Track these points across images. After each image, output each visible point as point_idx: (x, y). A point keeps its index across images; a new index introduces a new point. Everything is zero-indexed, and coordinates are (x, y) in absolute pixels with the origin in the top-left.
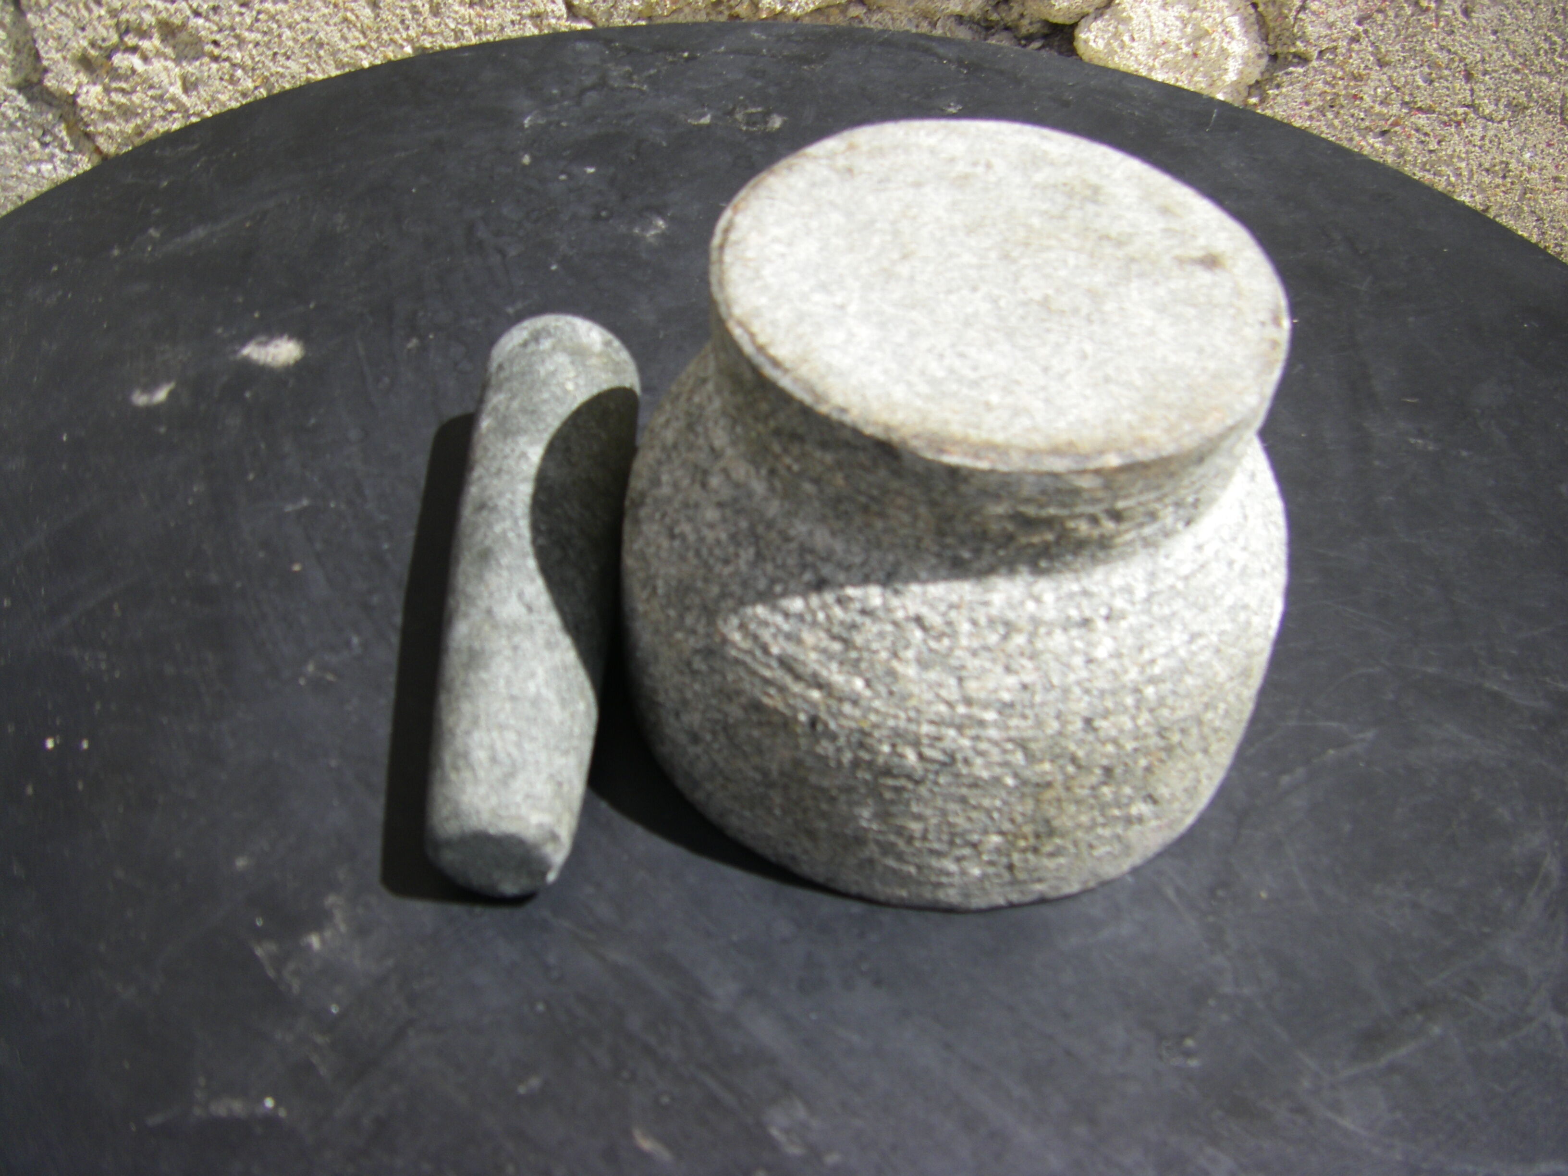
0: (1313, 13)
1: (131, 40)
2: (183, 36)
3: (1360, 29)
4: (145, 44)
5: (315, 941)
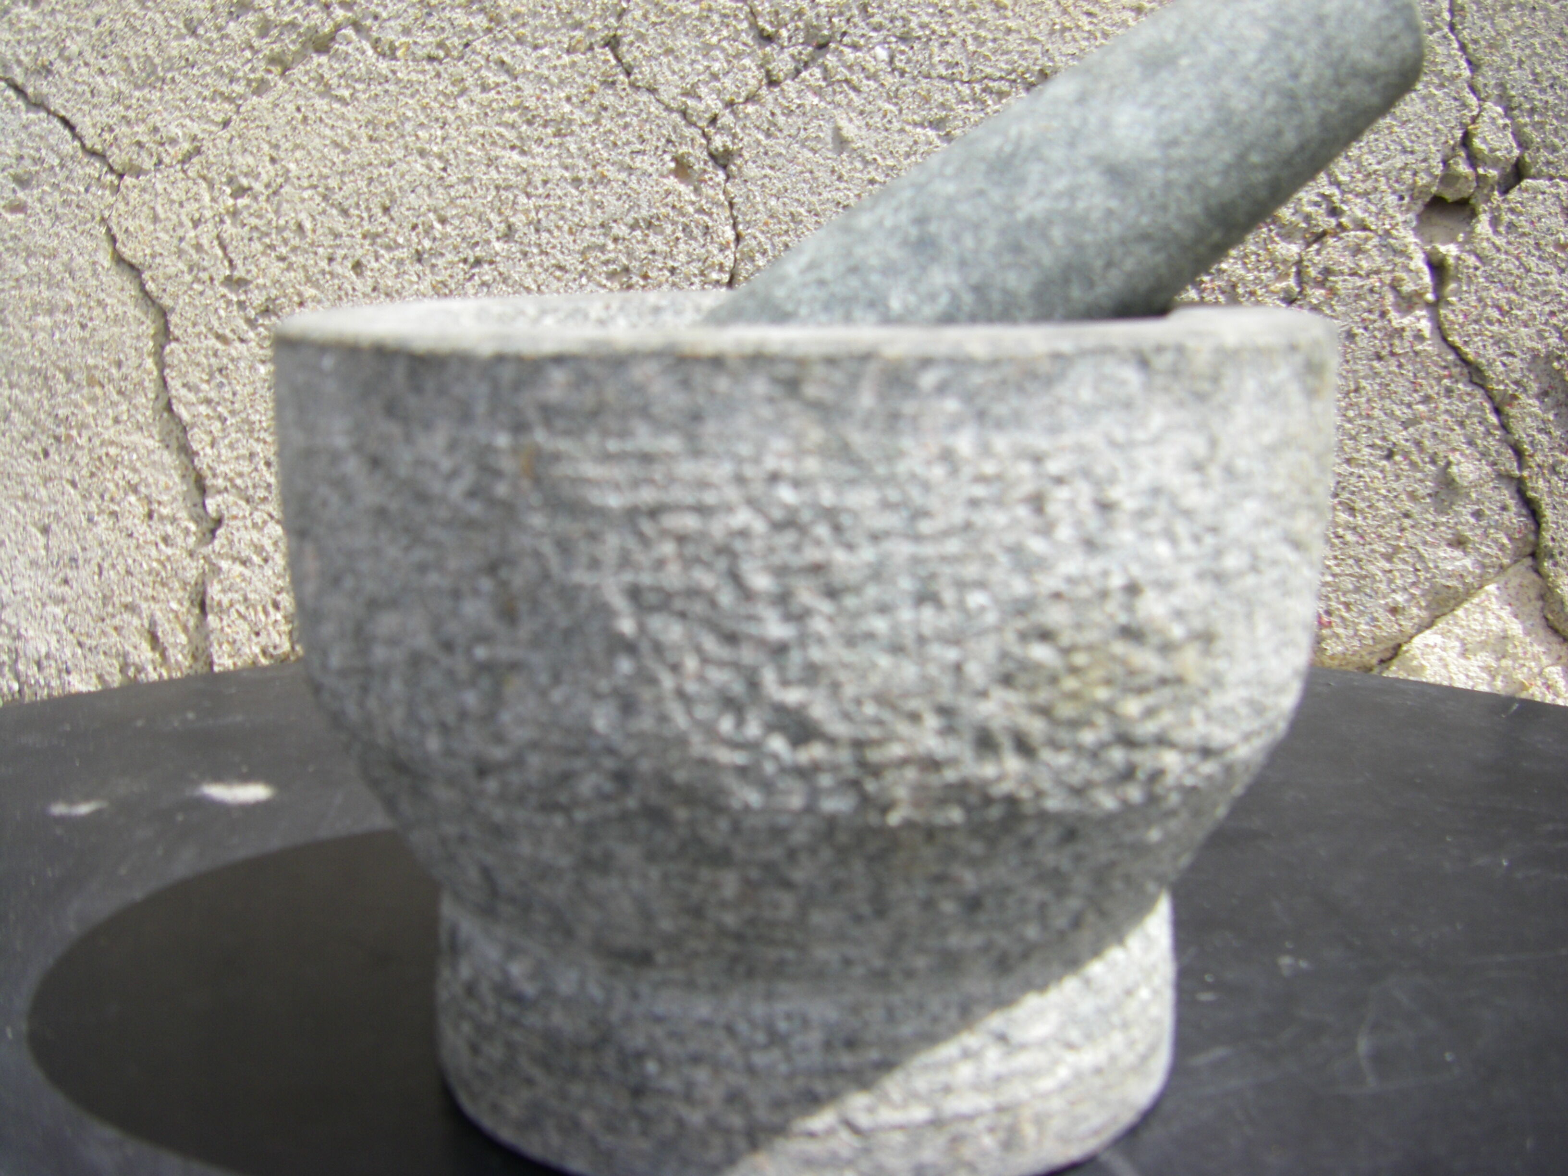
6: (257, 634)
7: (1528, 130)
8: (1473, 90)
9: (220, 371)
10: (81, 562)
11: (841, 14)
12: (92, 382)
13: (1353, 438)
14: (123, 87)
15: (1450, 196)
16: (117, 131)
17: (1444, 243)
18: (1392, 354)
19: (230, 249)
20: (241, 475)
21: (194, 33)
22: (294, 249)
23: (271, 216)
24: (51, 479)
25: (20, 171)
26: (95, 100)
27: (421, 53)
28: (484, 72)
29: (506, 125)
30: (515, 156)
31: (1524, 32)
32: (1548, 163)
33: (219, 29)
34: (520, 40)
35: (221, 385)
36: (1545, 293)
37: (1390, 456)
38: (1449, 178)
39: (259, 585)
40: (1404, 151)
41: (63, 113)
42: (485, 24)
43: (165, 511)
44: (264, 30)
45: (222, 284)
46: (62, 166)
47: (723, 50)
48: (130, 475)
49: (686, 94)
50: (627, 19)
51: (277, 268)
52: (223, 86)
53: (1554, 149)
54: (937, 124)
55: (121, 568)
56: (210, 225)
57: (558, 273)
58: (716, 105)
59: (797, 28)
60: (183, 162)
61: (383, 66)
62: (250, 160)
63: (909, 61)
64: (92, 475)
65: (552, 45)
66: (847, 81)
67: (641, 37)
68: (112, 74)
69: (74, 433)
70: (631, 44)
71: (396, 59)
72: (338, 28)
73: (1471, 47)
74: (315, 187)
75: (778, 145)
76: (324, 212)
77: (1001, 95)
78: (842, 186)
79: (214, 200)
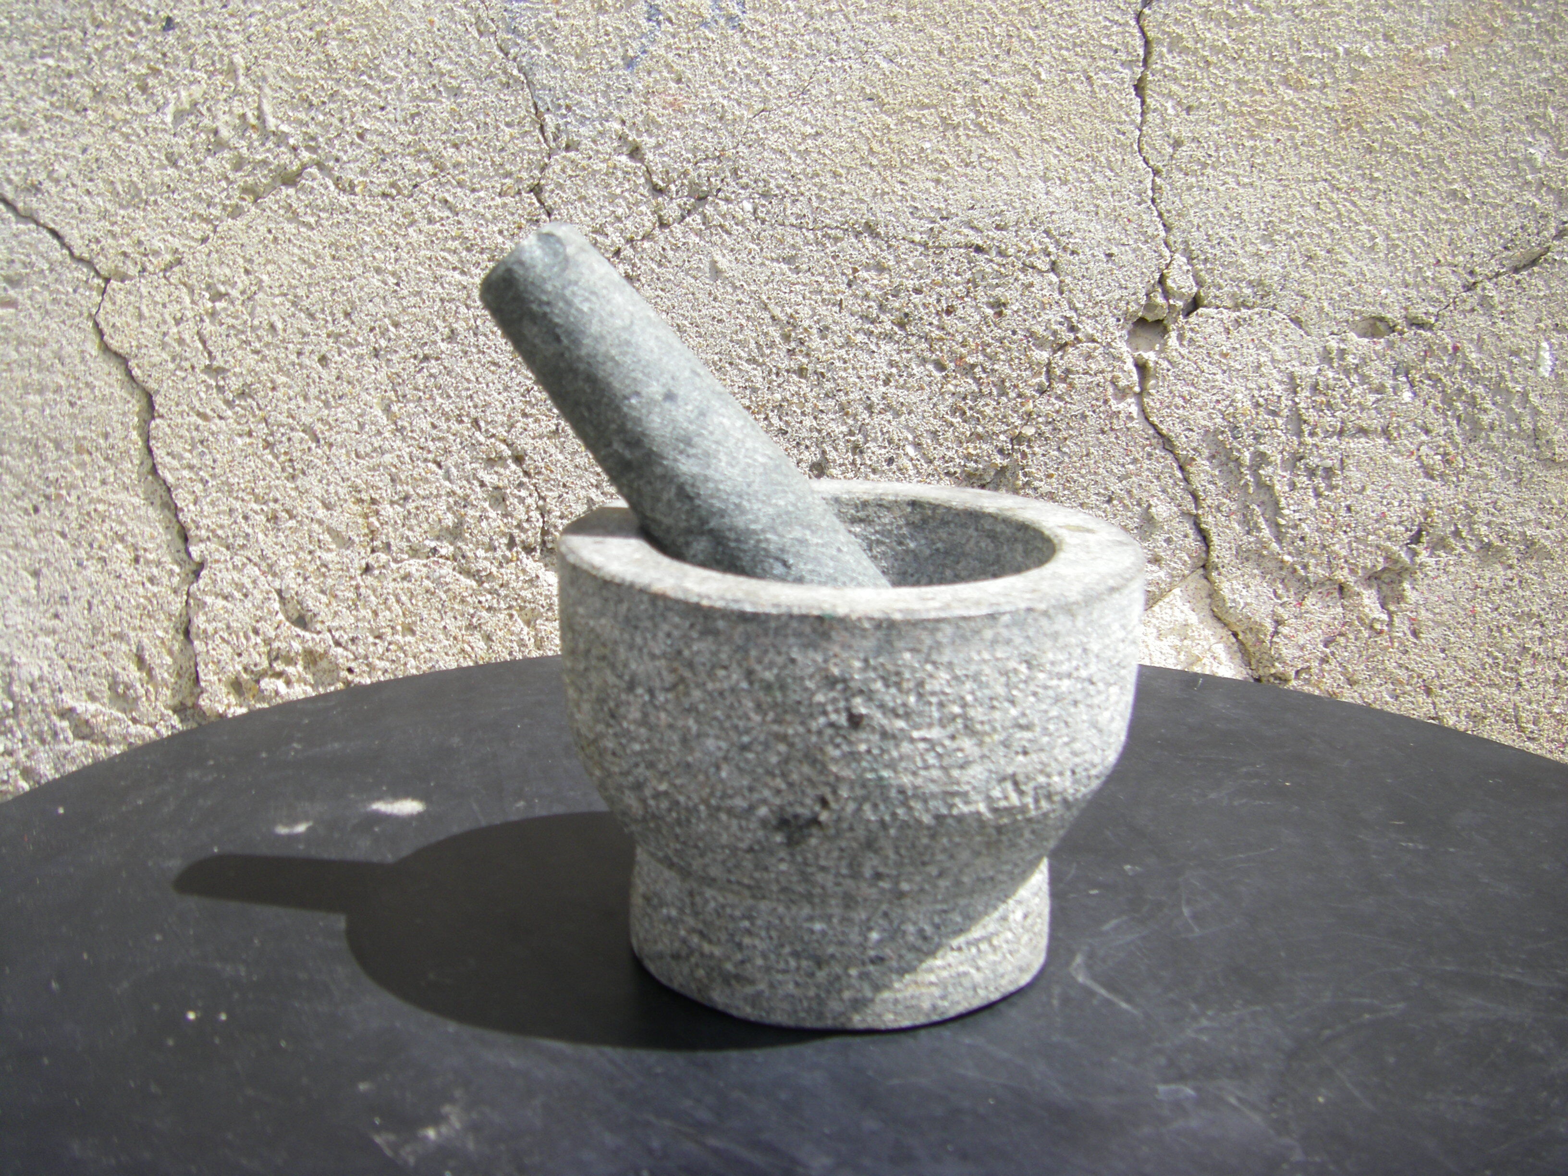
0: (1285, 637)
1: (279, 666)
2: (324, 664)
3: (1328, 651)
4: (291, 670)
5: (431, 1133)
6: (240, 655)
7: (1202, 273)
8: (1167, 244)
9: (202, 442)
10: (71, 600)
11: (717, 175)
12: (80, 450)
13: (1085, 489)
14: (109, 206)
15: (1150, 318)
16: (103, 242)
17: (1146, 351)
18: (1112, 429)
19: (209, 343)
20: (222, 527)
21: (175, 164)
22: (267, 345)
23: (246, 317)
24: (41, 531)
25: (11, 273)
26: (83, 216)
27: (376, 190)
28: (430, 208)
29: (449, 251)
30: (457, 275)
31: (1201, 206)
32: (1216, 297)
33: (198, 163)
34: (460, 184)
35: (203, 454)
36: (1213, 387)
37: (1110, 501)
38: (1150, 306)
39: (241, 615)
40: (1121, 287)
41: (52, 225)
42: (431, 170)
43: (150, 557)
44: (238, 166)
45: (202, 371)
46: (51, 270)
47: (625, 199)
48: (117, 527)
49: (595, 232)
50: (549, 172)
51: (251, 360)
52: (201, 209)
53: (1220, 288)
54: (789, 260)
55: (110, 604)
56: (191, 323)
57: (493, 368)
58: (620, 242)
59: (683, 185)
60: (165, 270)
61: (344, 199)
62: (227, 271)
63: (768, 212)
64: (81, 527)
65: (487, 189)
66: (721, 226)
67: (560, 186)
68: (99, 194)
69: (64, 492)
70: (552, 191)
71: (355, 194)
72: (304, 167)
73: (1166, 215)
74: (285, 295)
75: (667, 273)
76: (294, 315)
77: (837, 239)
78: (717, 305)
79: (193, 302)
